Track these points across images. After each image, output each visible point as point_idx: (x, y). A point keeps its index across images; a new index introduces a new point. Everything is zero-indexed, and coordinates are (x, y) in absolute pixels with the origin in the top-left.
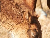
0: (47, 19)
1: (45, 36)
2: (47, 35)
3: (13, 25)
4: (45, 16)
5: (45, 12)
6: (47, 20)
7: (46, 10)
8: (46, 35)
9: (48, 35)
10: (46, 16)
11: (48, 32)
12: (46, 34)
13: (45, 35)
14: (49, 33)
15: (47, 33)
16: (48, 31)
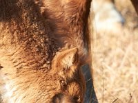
0: (126, 31)
1: (117, 78)
2: (123, 76)
3: (21, 68)
4: (119, 22)
5: (120, 13)
6: (124, 34)
7: (122, 8)
8: (121, 74)
9: (125, 74)
10: (123, 23)
11: (126, 68)
12: (119, 72)
13: (118, 76)
14: (128, 71)
15: (124, 71)
16: (125, 65)
